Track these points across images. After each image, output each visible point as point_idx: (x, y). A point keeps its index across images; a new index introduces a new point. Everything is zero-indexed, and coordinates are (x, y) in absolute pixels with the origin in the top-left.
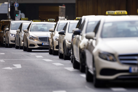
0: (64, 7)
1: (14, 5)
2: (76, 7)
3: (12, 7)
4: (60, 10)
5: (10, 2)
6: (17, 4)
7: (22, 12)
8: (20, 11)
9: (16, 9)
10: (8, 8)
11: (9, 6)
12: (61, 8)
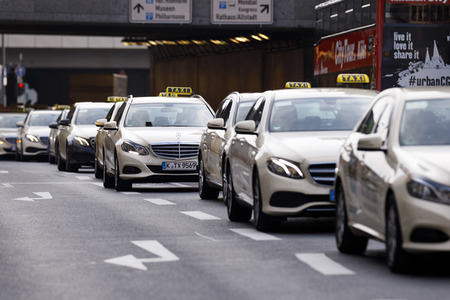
0: (125, 77)
1: (16, 71)
3: (12, 77)
4: (116, 83)
5: (7, 66)
6: (21, 70)
7: (30, 88)
8: (27, 86)
9: (19, 80)
10: (3, 77)
11: (5, 73)
12: (119, 78)
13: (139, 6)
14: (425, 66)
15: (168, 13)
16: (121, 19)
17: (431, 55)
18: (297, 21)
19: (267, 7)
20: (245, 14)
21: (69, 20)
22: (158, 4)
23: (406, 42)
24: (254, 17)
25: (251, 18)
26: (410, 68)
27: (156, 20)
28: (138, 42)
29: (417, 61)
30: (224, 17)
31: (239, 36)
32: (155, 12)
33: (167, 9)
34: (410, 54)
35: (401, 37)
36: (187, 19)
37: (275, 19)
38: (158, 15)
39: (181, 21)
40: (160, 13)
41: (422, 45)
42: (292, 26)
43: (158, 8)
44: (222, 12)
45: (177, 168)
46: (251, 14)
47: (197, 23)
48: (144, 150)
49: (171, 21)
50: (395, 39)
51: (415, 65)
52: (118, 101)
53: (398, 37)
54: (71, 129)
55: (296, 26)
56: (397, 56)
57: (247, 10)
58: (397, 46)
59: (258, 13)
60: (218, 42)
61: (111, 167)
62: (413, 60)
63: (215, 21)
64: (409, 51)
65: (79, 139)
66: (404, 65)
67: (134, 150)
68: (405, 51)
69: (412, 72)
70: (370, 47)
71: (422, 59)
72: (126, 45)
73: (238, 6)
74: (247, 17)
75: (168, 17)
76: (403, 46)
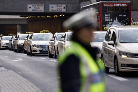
0: (20, 26)
2: (28, 26)
4: (18, 28)
13: (30, 7)
14: (113, 23)
15: (38, 9)
16: (25, 11)
17: (115, 20)
18: (73, 11)
19: (64, 7)
20: (59, 9)
21: (11, 11)
22: (35, 7)
23: (108, 17)
24: (61, 10)
25: (60, 10)
26: (110, 24)
27: (34, 11)
28: (25, 17)
29: (111, 22)
30: (53, 10)
31: (56, 15)
32: (34, 9)
33: (37, 8)
34: (110, 20)
35: (107, 15)
36: (43, 11)
37: (67, 10)
38: (35, 10)
39: (41, 11)
40: (36, 9)
41: (113, 17)
42: (71, 12)
43: (35, 8)
44: (52, 9)
45: (46, 51)
46: (60, 9)
47: (45, 12)
48: (38, 46)
49: (39, 11)
50: (105, 16)
51: (111, 23)
52: (30, 33)
53: (106, 15)
54: (18, 41)
55: (72, 12)
56: (106, 20)
57: (59, 8)
58: (106, 18)
59: (62, 9)
60: (49, 17)
61: (29, 50)
62: (110, 21)
63: (51, 11)
64: (109, 19)
65: (21, 44)
66: (108, 23)
67: (35, 46)
68: (108, 19)
69: (110, 25)
70: (98, 18)
71: (113, 21)
72: (21, 18)
73: (57, 7)
74: (59, 10)
75: (38, 10)
76: (108, 18)
